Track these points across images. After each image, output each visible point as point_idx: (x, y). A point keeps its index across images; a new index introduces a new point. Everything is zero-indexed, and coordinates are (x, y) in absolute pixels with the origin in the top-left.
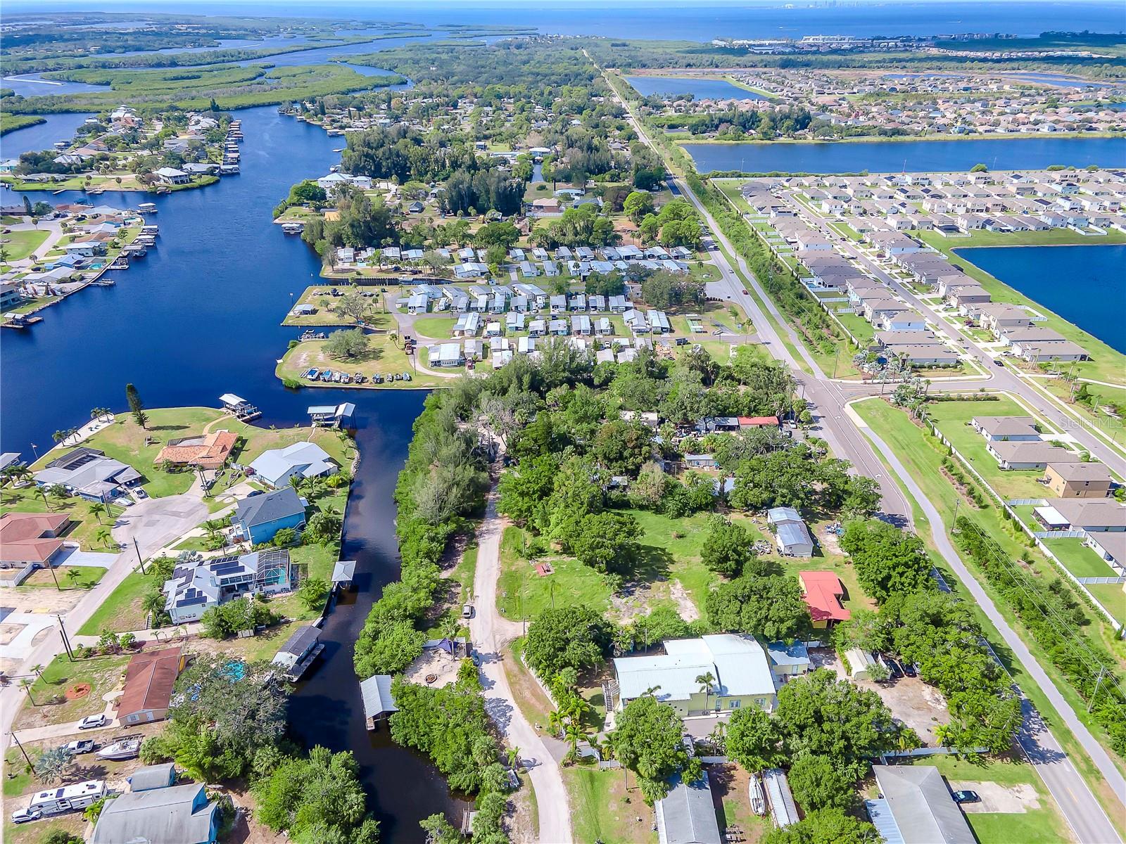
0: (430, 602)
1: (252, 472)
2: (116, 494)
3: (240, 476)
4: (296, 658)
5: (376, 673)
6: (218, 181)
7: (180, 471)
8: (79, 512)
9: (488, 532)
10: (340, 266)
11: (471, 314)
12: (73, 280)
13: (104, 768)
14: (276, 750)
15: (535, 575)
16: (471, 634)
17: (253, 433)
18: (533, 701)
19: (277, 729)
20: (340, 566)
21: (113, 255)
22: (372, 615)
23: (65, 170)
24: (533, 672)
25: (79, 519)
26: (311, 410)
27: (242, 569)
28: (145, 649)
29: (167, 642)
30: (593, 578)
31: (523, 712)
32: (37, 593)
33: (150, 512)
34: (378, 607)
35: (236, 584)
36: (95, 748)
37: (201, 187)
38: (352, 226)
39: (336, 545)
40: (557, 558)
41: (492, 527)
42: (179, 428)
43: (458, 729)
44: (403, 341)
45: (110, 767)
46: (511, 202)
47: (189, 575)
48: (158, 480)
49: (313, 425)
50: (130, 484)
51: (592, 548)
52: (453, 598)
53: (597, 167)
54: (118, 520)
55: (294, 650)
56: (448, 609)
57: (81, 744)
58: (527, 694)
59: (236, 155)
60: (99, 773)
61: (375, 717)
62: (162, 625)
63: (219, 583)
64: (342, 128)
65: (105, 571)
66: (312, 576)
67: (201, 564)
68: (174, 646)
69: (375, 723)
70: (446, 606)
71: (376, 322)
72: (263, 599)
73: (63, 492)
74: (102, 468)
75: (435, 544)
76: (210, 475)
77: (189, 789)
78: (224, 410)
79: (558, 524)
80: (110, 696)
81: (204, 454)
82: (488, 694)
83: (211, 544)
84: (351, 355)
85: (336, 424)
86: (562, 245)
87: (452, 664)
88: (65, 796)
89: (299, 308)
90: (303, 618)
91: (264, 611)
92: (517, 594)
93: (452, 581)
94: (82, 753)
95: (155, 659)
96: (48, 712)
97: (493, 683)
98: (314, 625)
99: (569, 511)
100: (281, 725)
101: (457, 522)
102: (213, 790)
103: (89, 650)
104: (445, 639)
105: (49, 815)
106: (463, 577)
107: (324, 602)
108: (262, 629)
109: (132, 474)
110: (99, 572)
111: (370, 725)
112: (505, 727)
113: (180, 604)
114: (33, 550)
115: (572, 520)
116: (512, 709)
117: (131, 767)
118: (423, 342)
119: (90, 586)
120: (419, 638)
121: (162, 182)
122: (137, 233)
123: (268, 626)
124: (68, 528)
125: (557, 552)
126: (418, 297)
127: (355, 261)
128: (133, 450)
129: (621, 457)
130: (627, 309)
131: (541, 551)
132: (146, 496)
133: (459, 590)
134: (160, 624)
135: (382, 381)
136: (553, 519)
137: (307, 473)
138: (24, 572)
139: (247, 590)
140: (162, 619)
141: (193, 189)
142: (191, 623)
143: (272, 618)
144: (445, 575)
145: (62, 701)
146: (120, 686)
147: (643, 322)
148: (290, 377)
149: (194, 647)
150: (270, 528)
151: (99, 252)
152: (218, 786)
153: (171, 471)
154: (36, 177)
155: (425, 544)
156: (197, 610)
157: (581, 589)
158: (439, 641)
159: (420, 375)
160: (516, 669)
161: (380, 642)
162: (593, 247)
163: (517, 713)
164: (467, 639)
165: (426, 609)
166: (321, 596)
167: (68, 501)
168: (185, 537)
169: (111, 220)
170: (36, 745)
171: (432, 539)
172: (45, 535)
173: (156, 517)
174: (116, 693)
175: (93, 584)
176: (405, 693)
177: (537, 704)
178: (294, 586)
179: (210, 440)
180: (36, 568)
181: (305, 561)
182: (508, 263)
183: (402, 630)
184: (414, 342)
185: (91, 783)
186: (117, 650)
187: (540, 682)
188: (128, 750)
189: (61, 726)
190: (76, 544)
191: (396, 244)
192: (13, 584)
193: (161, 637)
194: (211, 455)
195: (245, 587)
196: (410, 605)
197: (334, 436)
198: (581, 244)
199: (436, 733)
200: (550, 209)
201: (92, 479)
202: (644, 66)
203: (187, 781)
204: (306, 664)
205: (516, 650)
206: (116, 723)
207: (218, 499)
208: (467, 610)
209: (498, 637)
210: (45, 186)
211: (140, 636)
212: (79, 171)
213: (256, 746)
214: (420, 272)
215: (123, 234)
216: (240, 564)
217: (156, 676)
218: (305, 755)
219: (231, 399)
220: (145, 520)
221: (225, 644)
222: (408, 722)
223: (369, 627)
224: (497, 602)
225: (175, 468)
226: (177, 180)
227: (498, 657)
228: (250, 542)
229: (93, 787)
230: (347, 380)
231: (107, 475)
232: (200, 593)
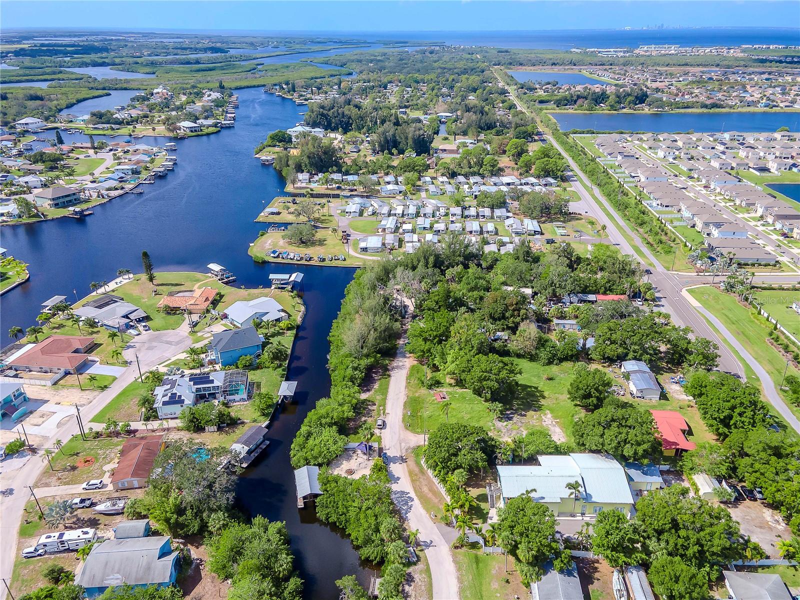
0: (351, 414)
1: (225, 316)
2: (128, 327)
3: (217, 319)
4: (246, 448)
5: (307, 464)
6: (219, 131)
7: (175, 314)
8: (102, 337)
9: (398, 367)
10: (299, 185)
11: (391, 218)
12: (117, 189)
13: (99, 520)
14: (226, 515)
15: (434, 400)
16: (382, 441)
17: (229, 291)
18: (430, 495)
19: (228, 499)
20: (285, 385)
21: (144, 175)
22: (306, 420)
23: (120, 123)
24: (430, 472)
25: (101, 342)
26: (272, 276)
27: (212, 382)
28: (138, 435)
29: (153, 431)
30: (480, 405)
31: (422, 503)
32: (66, 391)
33: (150, 340)
34: (312, 415)
35: (207, 393)
36: (93, 504)
37: (208, 135)
38: (309, 157)
39: (283, 370)
40: (450, 389)
41: (401, 364)
42: (177, 285)
43: (369, 511)
44: (341, 234)
45: (103, 519)
46: (423, 146)
47: (173, 383)
48: (159, 320)
49: (273, 288)
50: (139, 321)
51: (480, 380)
52: (369, 414)
53: (487, 124)
54: (128, 344)
55: (246, 443)
56: (365, 421)
57: (82, 501)
58: (425, 489)
59: (233, 115)
60: (93, 523)
61: (304, 498)
62: (151, 419)
63: (194, 391)
64: (306, 100)
65: (115, 379)
66: (263, 390)
67: (183, 376)
68: (158, 434)
69: (305, 503)
70: (363, 419)
71: (322, 222)
72: (226, 405)
73: (92, 324)
74: (121, 308)
75: (357, 372)
76: (195, 318)
77: (158, 540)
78: (210, 275)
79: (453, 362)
80: (108, 467)
81: (192, 302)
82: (395, 487)
83: (191, 365)
84: (303, 243)
85: (289, 287)
86: (459, 175)
87: (366, 462)
88: (65, 538)
89: (268, 210)
90: (255, 421)
91: (226, 413)
92: (419, 414)
93: (369, 401)
94: (83, 508)
95: (143, 442)
96: (62, 476)
97: (398, 479)
98: (263, 426)
99: (462, 353)
100: (231, 496)
101: (375, 357)
102: (176, 543)
103: (97, 433)
104: (362, 443)
105: (51, 553)
106: (378, 398)
107: (272, 410)
108: (224, 427)
109: (141, 314)
110: (111, 379)
111: (301, 504)
112: (406, 513)
113: (165, 403)
114: (66, 361)
115: (465, 358)
116: (413, 500)
117: (118, 521)
118: (355, 235)
119: (104, 388)
120: (342, 440)
121: (182, 131)
122: (163, 161)
123: (228, 425)
124: (92, 348)
125: (451, 385)
126: (353, 205)
127: (310, 182)
128: (144, 298)
129: (503, 317)
130: (508, 217)
131: (438, 383)
132: (149, 329)
133: (374, 407)
134: (150, 418)
135: (324, 260)
136: (449, 358)
137: (265, 319)
138: (58, 376)
139: (215, 398)
140: (152, 415)
141: (202, 135)
142: (172, 419)
143: (231, 419)
144: (364, 396)
145: (74, 468)
146: (117, 460)
147: (520, 227)
148: (258, 255)
149: (174, 436)
150: (235, 355)
151: (136, 172)
152: (181, 541)
153: (169, 313)
154: (100, 126)
155: (349, 372)
156: (176, 409)
157: (470, 413)
158: (357, 444)
159: (352, 257)
160: (416, 470)
161: (311, 442)
162: (483, 177)
163: (416, 503)
164: (379, 444)
165: (349, 419)
166: (269, 406)
167: (95, 330)
168: (173, 359)
169: (146, 153)
170: (50, 499)
171: (355, 369)
172: (76, 351)
173: (154, 344)
174: (113, 465)
175: (106, 387)
176: (329, 481)
177: (433, 498)
178: (250, 397)
179: (198, 293)
180: (67, 373)
181: (259, 380)
182: (420, 186)
183: (329, 434)
184: (349, 235)
185: (85, 530)
186: (117, 434)
187: (436, 481)
188: (116, 507)
189: (70, 486)
190: (97, 359)
191: (339, 171)
192: (49, 383)
193: (150, 427)
194: (196, 303)
195: (213, 396)
196: (335, 415)
197: (286, 295)
198: (474, 174)
199: (352, 514)
200: (451, 151)
201: (113, 316)
202: (521, 64)
203: (156, 533)
204: (254, 455)
205: (417, 455)
206: (110, 487)
207: (199, 334)
208: (380, 422)
209: (403, 445)
210: (105, 132)
211: (134, 426)
212: (128, 123)
213: (212, 510)
214: (356, 190)
215: (152, 161)
216: (211, 378)
217: (143, 454)
218: (248, 522)
219: (215, 267)
220: (146, 345)
221: (195, 435)
222: (330, 503)
223: (304, 429)
224: (403, 419)
225: (171, 311)
226: (192, 129)
227: (403, 460)
228: (220, 365)
229: (86, 533)
230: (299, 259)
231: (124, 313)
232: (180, 397)
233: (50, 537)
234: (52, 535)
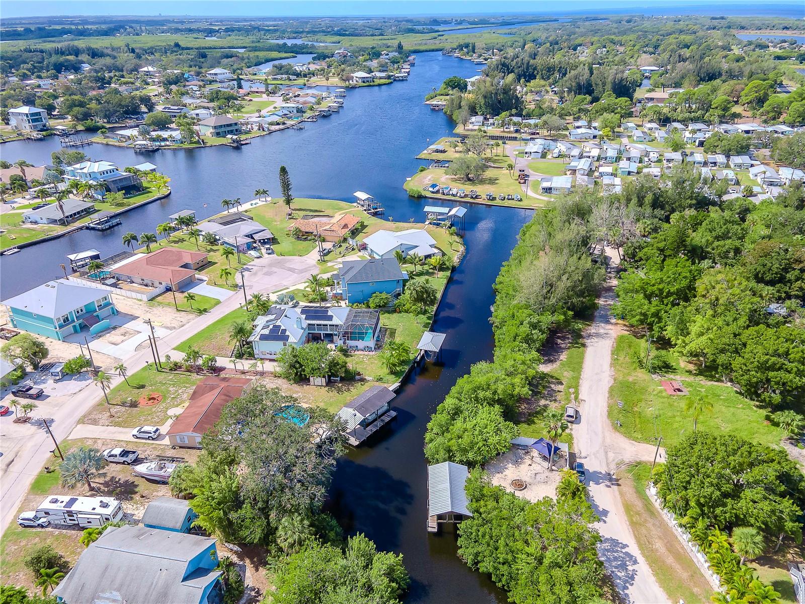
0: (526, 391)
1: (364, 247)
2: (250, 247)
3: (353, 249)
4: (360, 417)
5: (451, 459)
6: (392, 83)
7: (306, 239)
8: (217, 256)
9: (598, 335)
10: (471, 127)
11: (583, 160)
12: (278, 124)
13: (136, 486)
15: (661, 392)
16: (575, 441)
17: (373, 222)
18: (670, 560)
20: (428, 336)
21: (309, 114)
22: (454, 390)
24: (670, 519)
25: (216, 261)
26: (427, 209)
27: (331, 319)
28: (223, 375)
29: (243, 373)
30: (747, 412)
31: (656, 574)
32: (160, 309)
33: (271, 265)
34: (463, 384)
35: (322, 332)
36: (137, 461)
37: (379, 85)
39: (429, 318)
40: (690, 379)
41: (602, 331)
42: (316, 211)
43: (557, 572)
44: (517, 173)
45: (143, 487)
47: (280, 314)
48: (286, 244)
49: (427, 223)
50: (264, 242)
52: (551, 395)
54: (245, 267)
55: (361, 409)
56: (546, 406)
57: (125, 453)
58: (659, 545)
59: (408, 70)
60: (125, 491)
61: (440, 517)
62: (245, 357)
63: (305, 326)
64: (486, 59)
65: (218, 302)
66: (398, 340)
67: (295, 306)
68: (248, 377)
69: (439, 525)
70: (543, 402)
71: (495, 161)
72: (345, 352)
73: (213, 240)
74: (246, 227)
75: (536, 331)
76: (328, 246)
77: (197, 543)
78: (355, 204)
80: (172, 412)
81: (327, 227)
82: (603, 529)
83: (311, 297)
84: (469, 180)
85: (448, 223)
86: (674, 121)
87: (547, 473)
88: (75, 508)
89: (433, 147)
90: (380, 379)
91: (340, 362)
92: (636, 409)
93: (552, 377)
94: (123, 463)
95: (223, 384)
96: (116, 413)
97: (605, 513)
98: (391, 389)
101: (565, 314)
102: (225, 552)
103: (176, 364)
104: (541, 440)
105: (57, 527)
106: (566, 376)
107: (406, 368)
108: (335, 382)
109: (267, 235)
110: (213, 302)
111: (432, 526)
112: (626, 588)
113: (263, 338)
114: (167, 275)
115: (727, 330)
116: (635, 562)
117: (160, 494)
119: (202, 312)
120: (508, 433)
122: (330, 103)
123: (342, 379)
124: (204, 265)
125: (690, 372)
126: (536, 146)
127: (483, 125)
128: (276, 221)
130: (752, 166)
131: (666, 367)
132: (273, 253)
133: (560, 388)
134: (243, 355)
135: (494, 199)
136: (694, 329)
137: (411, 252)
138: (158, 291)
139: (332, 341)
140: (245, 351)
141: (374, 86)
142: (271, 360)
143: (347, 371)
144: (544, 369)
145: (134, 405)
146: (186, 404)
148: (415, 189)
149: (270, 384)
150: (367, 289)
151: (300, 111)
153: (298, 238)
155: (525, 329)
156: (276, 347)
158: (533, 441)
160: (639, 505)
161: (459, 424)
162: (707, 123)
163: (643, 568)
164: (570, 448)
165: (520, 399)
166: (403, 363)
167: (215, 248)
168: (292, 289)
170: (90, 442)
171: (534, 326)
172: (185, 266)
173: (274, 269)
174: (178, 411)
175: (205, 310)
176: (483, 495)
177: (677, 567)
178: (378, 347)
179: (338, 217)
180: (168, 289)
181: (394, 327)
183: (489, 416)
184: (527, 176)
185: (106, 499)
186: (199, 370)
187: (684, 538)
188: (162, 473)
189: (121, 429)
190: (205, 278)
191: (519, 115)
192: (145, 298)
193: (239, 367)
194: (333, 228)
195: (330, 337)
196: (500, 387)
197: (443, 232)
198: (695, 120)
199: (523, 566)
201: (236, 234)
203: (199, 531)
204: (371, 429)
205: (638, 478)
206: (167, 441)
207: (329, 264)
208: (571, 412)
209: (611, 455)
211: (221, 362)
212: (305, 76)
214: (538, 133)
215: (319, 103)
216: (330, 313)
217: (217, 401)
218: (342, 543)
219: (362, 195)
220: (265, 270)
221: (296, 387)
222: (484, 536)
223: (450, 402)
224: (610, 414)
225: (302, 236)
226: (364, 80)
227: (612, 480)
228: (347, 301)
229: (105, 505)
230: (463, 195)
231: (248, 232)
232: (285, 331)
233: (56, 501)
234: (60, 498)
